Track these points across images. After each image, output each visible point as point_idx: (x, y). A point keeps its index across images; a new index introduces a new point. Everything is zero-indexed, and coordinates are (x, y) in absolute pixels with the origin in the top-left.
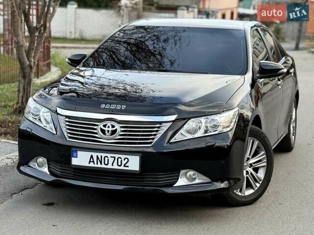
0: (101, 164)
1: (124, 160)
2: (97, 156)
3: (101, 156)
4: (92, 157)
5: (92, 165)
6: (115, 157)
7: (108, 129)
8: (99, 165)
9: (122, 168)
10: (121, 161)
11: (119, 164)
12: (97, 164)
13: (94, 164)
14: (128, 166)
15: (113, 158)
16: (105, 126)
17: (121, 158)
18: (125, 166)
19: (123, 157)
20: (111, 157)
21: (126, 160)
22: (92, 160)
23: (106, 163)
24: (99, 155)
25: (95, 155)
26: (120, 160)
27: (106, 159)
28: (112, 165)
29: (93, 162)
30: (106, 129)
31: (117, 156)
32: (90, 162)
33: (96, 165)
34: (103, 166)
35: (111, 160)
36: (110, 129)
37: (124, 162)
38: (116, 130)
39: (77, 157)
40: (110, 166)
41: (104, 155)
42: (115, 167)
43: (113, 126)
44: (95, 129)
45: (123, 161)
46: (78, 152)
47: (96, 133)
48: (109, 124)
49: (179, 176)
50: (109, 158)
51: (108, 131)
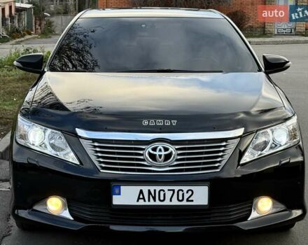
0: (155, 201)
1: (187, 192)
2: (149, 191)
3: (155, 191)
4: (141, 192)
5: (141, 203)
6: (174, 191)
7: (160, 153)
8: (152, 203)
9: (184, 203)
10: (183, 194)
11: (180, 198)
12: (149, 201)
13: (145, 201)
14: (192, 201)
15: (172, 192)
16: (154, 149)
17: (182, 191)
18: (188, 200)
19: (185, 188)
20: (169, 190)
21: (190, 193)
22: (141, 197)
23: (162, 198)
24: (152, 188)
25: (145, 189)
26: (181, 193)
27: (162, 193)
28: (171, 201)
29: (144, 198)
30: (157, 153)
31: (176, 188)
32: (139, 198)
33: (147, 203)
34: (158, 203)
35: (169, 194)
36: (163, 153)
37: (186, 196)
38: (171, 154)
39: (119, 194)
40: (167, 202)
41: (158, 188)
42: (175, 202)
43: (166, 149)
44: (142, 155)
45: (185, 194)
46: (122, 187)
47: (143, 160)
48: (160, 146)
49: (251, 207)
50: (166, 191)
51: (160, 156)
